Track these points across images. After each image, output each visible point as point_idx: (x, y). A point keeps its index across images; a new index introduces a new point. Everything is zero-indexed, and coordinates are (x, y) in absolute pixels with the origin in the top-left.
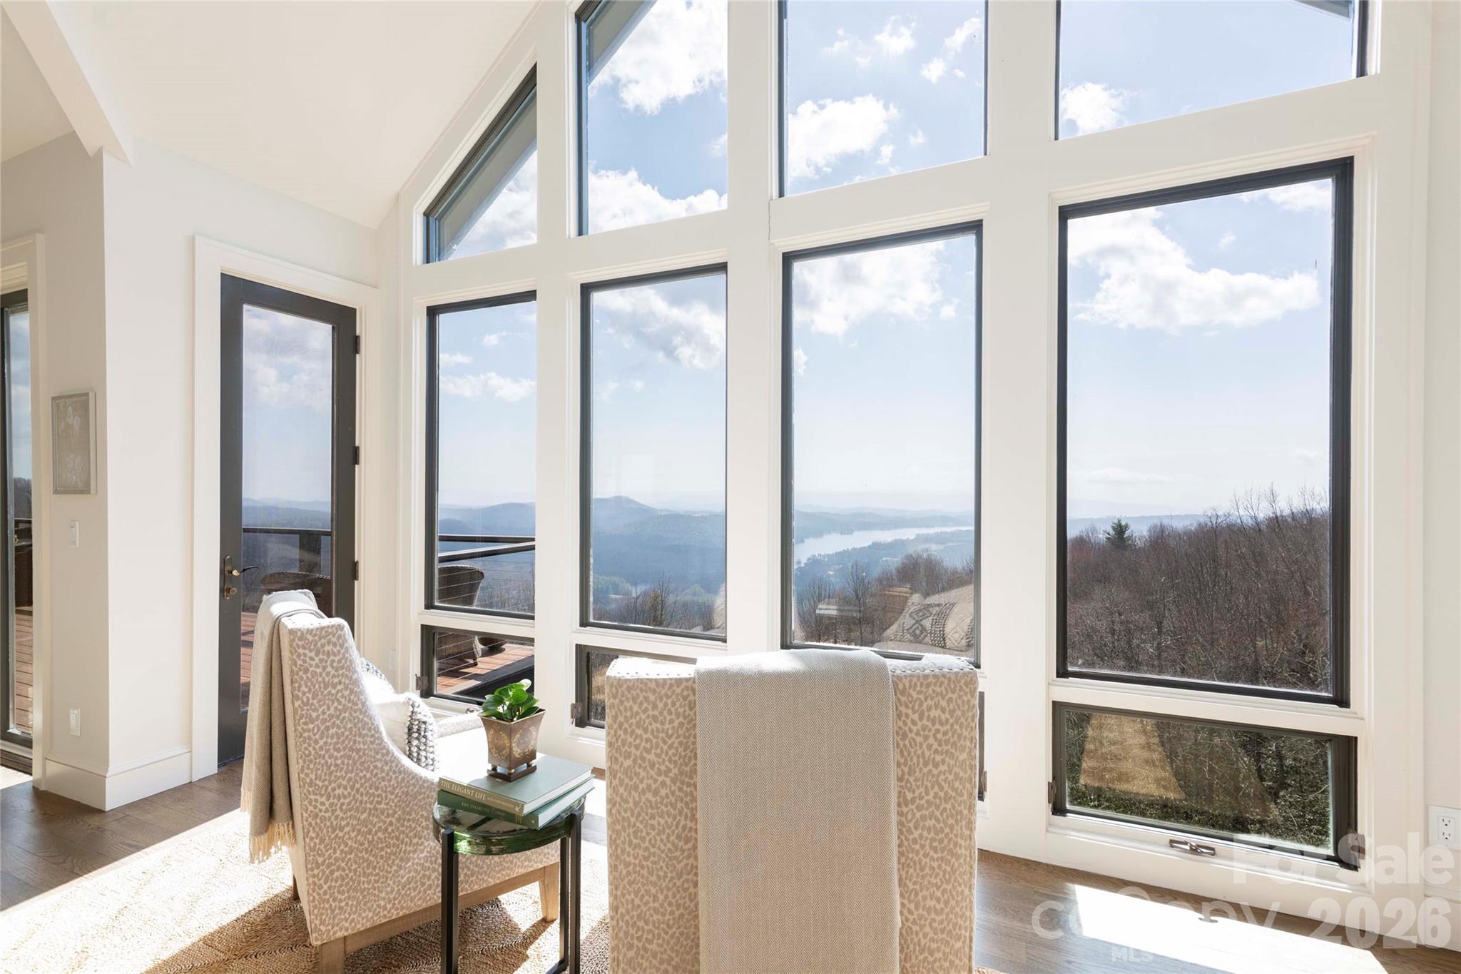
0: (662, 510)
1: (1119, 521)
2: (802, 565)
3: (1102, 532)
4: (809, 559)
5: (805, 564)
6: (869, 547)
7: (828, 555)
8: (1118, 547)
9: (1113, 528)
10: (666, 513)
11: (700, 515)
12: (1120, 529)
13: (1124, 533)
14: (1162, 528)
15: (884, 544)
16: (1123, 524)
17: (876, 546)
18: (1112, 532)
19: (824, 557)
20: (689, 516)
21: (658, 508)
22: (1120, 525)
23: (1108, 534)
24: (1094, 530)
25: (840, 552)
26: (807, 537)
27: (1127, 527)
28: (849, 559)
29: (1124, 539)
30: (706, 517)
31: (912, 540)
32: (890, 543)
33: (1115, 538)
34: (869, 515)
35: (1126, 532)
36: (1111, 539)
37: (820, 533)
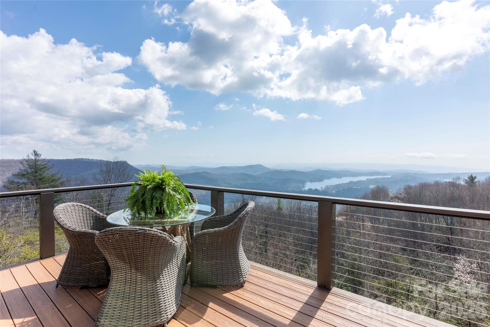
0: (273, 169)
2: (323, 189)
4: (325, 187)
6: (348, 183)
8: (471, 186)
9: (469, 178)
11: (286, 171)
12: (472, 179)
13: (474, 180)
15: (354, 182)
16: (474, 176)
17: (351, 183)
18: (468, 179)
19: (331, 186)
20: (282, 171)
22: (472, 176)
23: (466, 180)
24: (459, 178)
25: (337, 185)
26: (325, 179)
27: (475, 178)
28: (341, 187)
29: (474, 182)
30: (288, 172)
31: (365, 181)
32: (356, 182)
33: (469, 182)
34: (348, 171)
35: (475, 180)
36: (467, 182)
37: (329, 178)
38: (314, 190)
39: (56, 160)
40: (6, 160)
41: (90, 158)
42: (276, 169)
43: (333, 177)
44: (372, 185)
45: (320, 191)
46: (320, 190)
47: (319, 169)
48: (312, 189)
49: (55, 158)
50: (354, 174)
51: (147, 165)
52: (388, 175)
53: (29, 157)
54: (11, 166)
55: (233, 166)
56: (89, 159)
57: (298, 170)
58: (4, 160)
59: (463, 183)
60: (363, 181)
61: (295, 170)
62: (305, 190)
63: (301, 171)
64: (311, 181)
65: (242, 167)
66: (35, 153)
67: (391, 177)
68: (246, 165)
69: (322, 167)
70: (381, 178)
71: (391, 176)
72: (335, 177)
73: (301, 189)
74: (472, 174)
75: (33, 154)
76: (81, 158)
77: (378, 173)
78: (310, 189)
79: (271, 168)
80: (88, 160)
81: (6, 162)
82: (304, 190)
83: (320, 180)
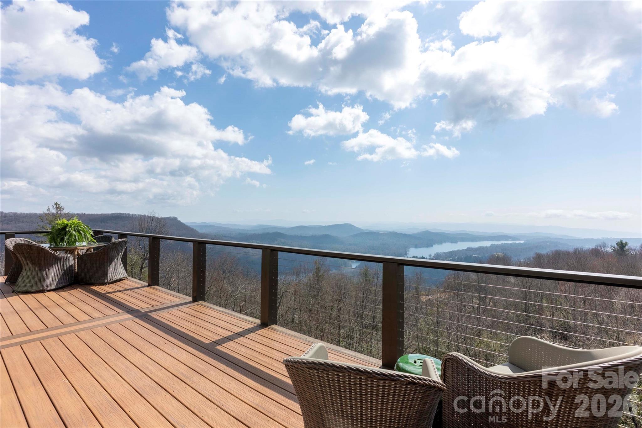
0: (366, 230)
3: (609, 246)
4: (435, 254)
5: (433, 256)
6: (466, 250)
8: (620, 255)
9: (617, 244)
11: (383, 232)
12: (622, 246)
13: (624, 247)
15: (474, 248)
16: (624, 242)
17: (469, 249)
18: (616, 246)
19: (443, 253)
20: (378, 233)
22: (621, 242)
23: (614, 247)
25: (451, 252)
27: (626, 244)
28: (456, 255)
29: (624, 250)
30: (385, 234)
31: (489, 247)
32: (477, 248)
33: (618, 250)
34: (466, 234)
35: (626, 247)
36: (616, 250)
37: (440, 242)
39: (88, 215)
40: (27, 214)
41: (131, 213)
43: (445, 242)
44: (497, 252)
46: (428, 258)
47: (427, 231)
49: (87, 213)
50: (474, 238)
51: (203, 223)
52: (519, 240)
53: (49, 211)
54: (32, 221)
55: (314, 226)
56: (129, 214)
57: (399, 232)
58: (24, 213)
59: (609, 251)
60: (486, 247)
61: (396, 232)
63: (404, 233)
64: (416, 247)
65: (326, 226)
66: (56, 205)
67: (524, 243)
68: (330, 225)
69: (431, 229)
70: (511, 244)
71: (525, 241)
72: (448, 242)
74: (621, 239)
75: (55, 207)
76: (120, 213)
77: (506, 237)
79: (364, 229)
80: (128, 216)
81: (25, 217)
83: (429, 245)
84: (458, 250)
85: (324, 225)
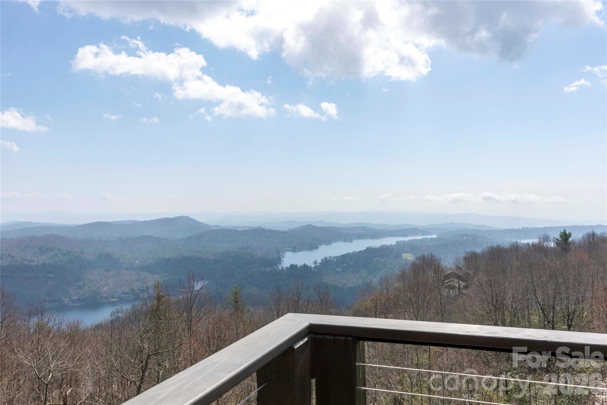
0: (214, 226)
1: (565, 231)
3: (552, 239)
4: (322, 260)
5: (319, 264)
6: (365, 251)
7: (336, 257)
8: (564, 248)
10: (217, 228)
11: (243, 229)
12: (565, 236)
13: (568, 239)
14: (593, 235)
15: (375, 248)
16: (567, 233)
18: (559, 238)
19: (333, 258)
20: (235, 230)
21: (211, 225)
22: (565, 233)
23: (557, 240)
24: (546, 238)
25: (344, 255)
26: (321, 244)
27: (570, 235)
29: (568, 243)
30: (247, 231)
33: (562, 243)
34: (364, 228)
36: (559, 244)
37: (328, 242)
38: (300, 267)
42: (223, 225)
43: (336, 240)
44: (405, 253)
45: (313, 269)
46: (313, 266)
47: (309, 225)
48: (296, 265)
52: (432, 234)
57: (267, 228)
59: (552, 245)
60: (391, 246)
61: (262, 227)
62: (283, 268)
63: (275, 229)
64: (294, 250)
65: (145, 222)
67: (437, 237)
68: (153, 219)
69: (314, 221)
70: (421, 240)
71: (438, 235)
72: (340, 240)
73: (275, 267)
74: (565, 229)
77: (415, 231)
78: (292, 266)
82: (280, 268)
83: (313, 247)
84: (354, 252)
85: (142, 220)
